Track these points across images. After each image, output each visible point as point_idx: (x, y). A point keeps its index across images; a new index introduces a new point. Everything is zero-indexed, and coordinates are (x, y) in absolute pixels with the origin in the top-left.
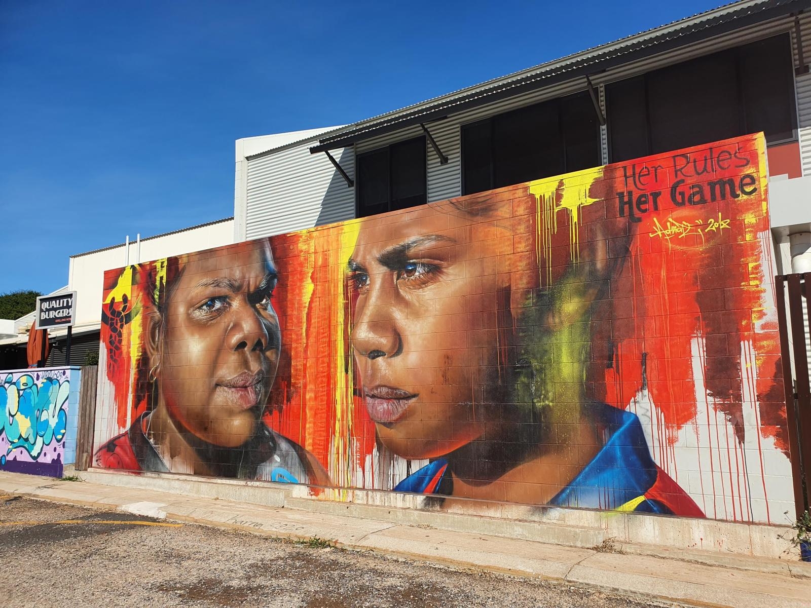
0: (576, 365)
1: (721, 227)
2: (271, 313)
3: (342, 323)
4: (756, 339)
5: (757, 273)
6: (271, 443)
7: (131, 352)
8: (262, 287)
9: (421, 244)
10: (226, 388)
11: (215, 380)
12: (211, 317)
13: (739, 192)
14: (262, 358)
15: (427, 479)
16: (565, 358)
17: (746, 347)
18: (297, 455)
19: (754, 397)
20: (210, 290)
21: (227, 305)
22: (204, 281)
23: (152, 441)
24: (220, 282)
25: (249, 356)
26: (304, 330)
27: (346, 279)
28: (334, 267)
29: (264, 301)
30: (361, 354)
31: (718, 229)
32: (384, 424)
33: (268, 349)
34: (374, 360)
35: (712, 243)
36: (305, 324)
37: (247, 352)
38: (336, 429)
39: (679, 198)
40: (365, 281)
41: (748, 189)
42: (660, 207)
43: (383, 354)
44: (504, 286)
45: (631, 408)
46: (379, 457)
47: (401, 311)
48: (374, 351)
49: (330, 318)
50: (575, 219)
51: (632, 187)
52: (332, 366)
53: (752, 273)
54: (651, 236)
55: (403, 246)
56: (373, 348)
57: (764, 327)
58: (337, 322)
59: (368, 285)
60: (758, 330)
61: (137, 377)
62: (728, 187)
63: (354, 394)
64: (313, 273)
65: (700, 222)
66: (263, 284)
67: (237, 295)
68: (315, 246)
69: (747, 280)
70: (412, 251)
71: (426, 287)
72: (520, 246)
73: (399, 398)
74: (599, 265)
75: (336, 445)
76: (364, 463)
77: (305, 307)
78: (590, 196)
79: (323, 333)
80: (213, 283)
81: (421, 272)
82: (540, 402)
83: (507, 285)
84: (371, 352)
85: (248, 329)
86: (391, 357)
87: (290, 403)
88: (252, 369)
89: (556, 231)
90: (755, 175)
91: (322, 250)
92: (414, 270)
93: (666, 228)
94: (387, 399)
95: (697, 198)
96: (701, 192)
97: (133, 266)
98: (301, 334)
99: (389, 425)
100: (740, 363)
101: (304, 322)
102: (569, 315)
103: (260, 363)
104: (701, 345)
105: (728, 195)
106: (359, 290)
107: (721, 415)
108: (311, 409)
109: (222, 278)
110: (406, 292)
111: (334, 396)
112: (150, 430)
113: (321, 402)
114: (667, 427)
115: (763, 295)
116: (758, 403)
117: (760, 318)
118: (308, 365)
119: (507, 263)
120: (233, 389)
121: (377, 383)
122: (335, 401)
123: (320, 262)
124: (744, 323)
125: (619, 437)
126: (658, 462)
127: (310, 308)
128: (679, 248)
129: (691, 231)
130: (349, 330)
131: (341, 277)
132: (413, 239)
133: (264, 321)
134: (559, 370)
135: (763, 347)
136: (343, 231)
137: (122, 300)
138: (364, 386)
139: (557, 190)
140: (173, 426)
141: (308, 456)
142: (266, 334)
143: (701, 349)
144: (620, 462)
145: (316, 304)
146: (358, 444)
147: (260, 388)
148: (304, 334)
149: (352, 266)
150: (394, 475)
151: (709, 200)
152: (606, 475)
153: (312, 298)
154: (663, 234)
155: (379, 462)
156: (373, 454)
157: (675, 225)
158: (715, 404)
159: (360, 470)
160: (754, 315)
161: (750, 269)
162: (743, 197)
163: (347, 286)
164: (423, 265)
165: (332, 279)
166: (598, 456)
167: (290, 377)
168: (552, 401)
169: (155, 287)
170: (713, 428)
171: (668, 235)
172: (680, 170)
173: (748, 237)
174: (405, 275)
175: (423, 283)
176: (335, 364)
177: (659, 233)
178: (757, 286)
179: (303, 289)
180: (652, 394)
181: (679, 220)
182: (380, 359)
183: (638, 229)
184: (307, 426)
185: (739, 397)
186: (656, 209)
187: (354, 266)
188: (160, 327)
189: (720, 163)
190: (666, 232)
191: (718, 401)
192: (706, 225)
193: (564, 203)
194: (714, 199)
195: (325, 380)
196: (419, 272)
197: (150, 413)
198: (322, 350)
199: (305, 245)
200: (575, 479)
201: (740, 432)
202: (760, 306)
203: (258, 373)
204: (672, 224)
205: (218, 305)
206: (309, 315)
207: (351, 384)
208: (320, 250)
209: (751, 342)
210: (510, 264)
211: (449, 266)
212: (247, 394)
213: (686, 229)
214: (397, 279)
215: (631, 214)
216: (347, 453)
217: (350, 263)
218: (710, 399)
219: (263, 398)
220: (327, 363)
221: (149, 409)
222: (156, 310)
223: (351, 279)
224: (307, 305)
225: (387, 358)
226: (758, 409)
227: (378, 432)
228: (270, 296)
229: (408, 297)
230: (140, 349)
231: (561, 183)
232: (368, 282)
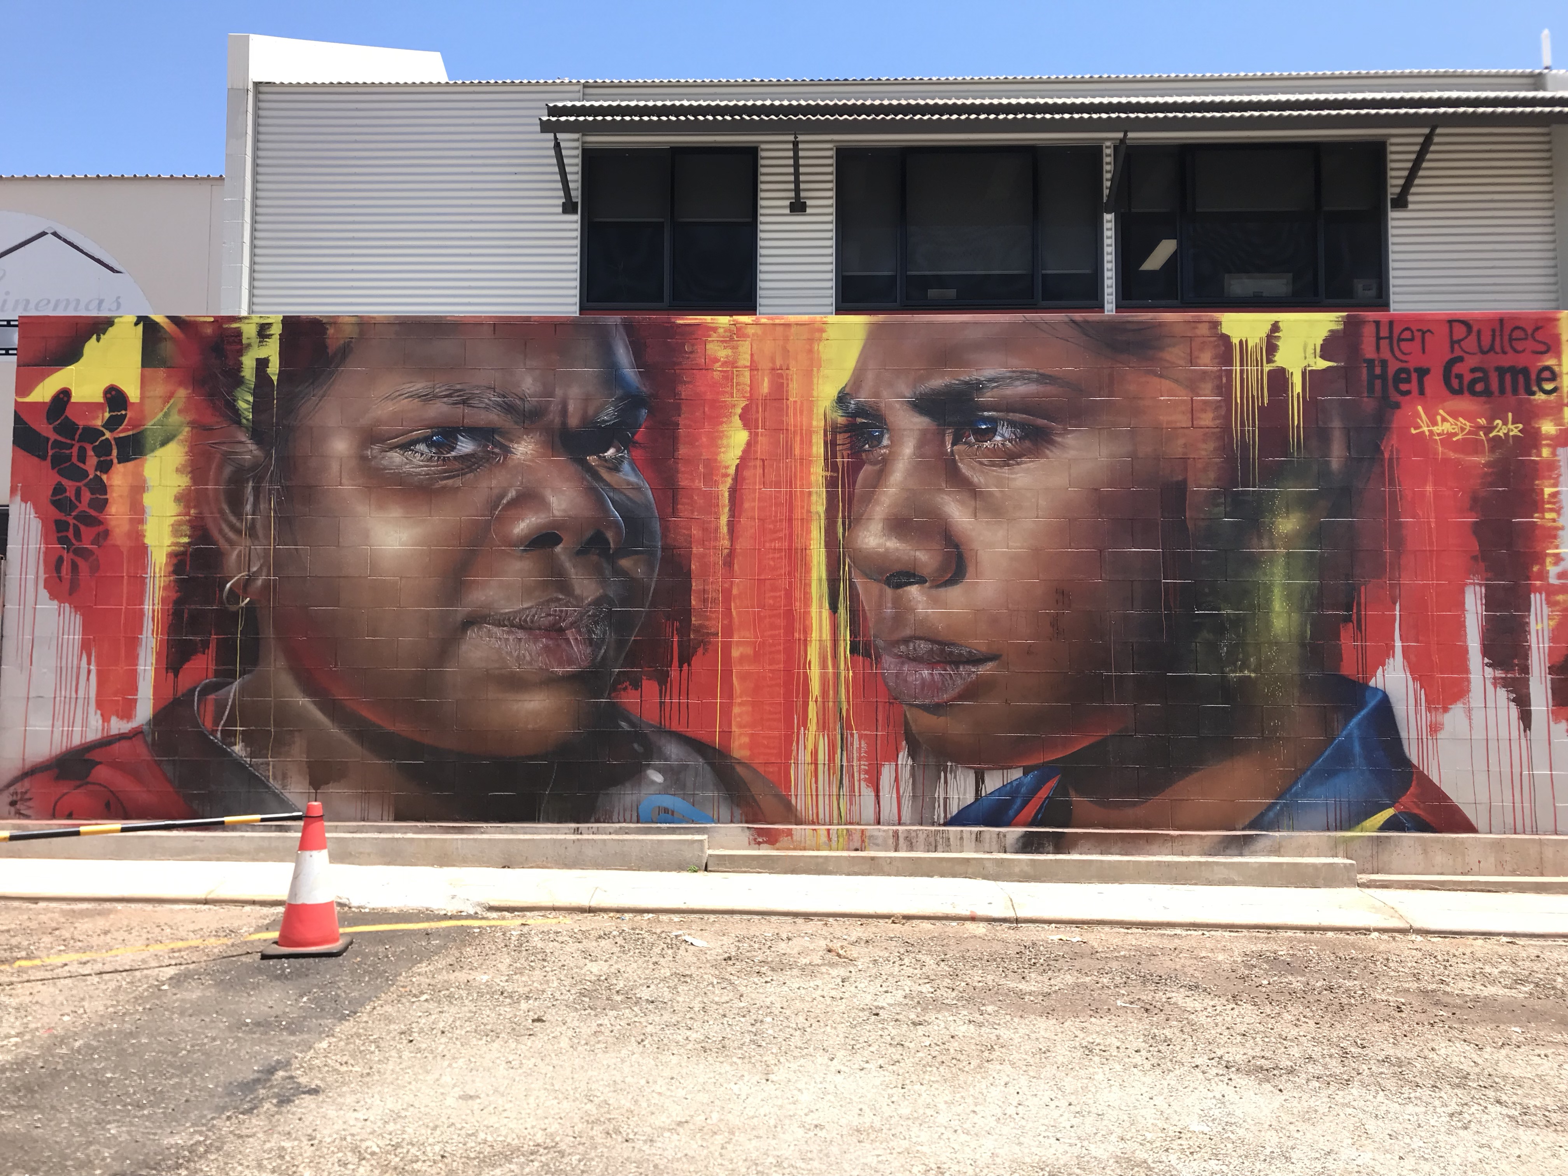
0: (1295, 616)
1: (1511, 434)
2: (633, 479)
3: (823, 516)
4: (1550, 591)
5: (1554, 503)
6: (636, 746)
7: (148, 534)
8: (604, 421)
9: (1008, 385)
10: (497, 631)
11: (462, 611)
12: (445, 471)
13: (1535, 389)
14: (607, 572)
15: (1019, 802)
16: (1278, 605)
17: (1537, 600)
18: (708, 768)
19: (1545, 669)
20: (438, 410)
21: (497, 450)
22: (420, 386)
23: (238, 749)
24: (472, 396)
25: (568, 565)
26: (724, 520)
27: (832, 431)
28: (802, 403)
29: (611, 452)
30: (866, 575)
31: (1506, 435)
32: (924, 708)
33: (623, 551)
34: (900, 591)
35: (1497, 455)
36: (727, 509)
37: (563, 557)
38: (810, 716)
39: (1455, 383)
40: (880, 439)
41: (1548, 386)
42: (1428, 391)
43: (921, 581)
44: (1175, 479)
45: (1377, 681)
46: (913, 767)
47: (962, 503)
48: (900, 574)
49: (791, 503)
50: (1298, 388)
51: (1386, 354)
52: (798, 594)
53: (1549, 503)
54: (1413, 431)
55: (966, 383)
56: (897, 567)
57: (1560, 576)
58: (809, 511)
59: (885, 447)
60: (1553, 580)
61: (174, 595)
62: (1521, 379)
63: (852, 651)
64: (745, 409)
65: (1482, 421)
66: (608, 415)
67: (528, 431)
68: (752, 355)
69: (1543, 511)
70: (987, 397)
71: (1018, 464)
72: (1203, 416)
73: (957, 661)
74: (1335, 464)
75: (810, 746)
76: (878, 780)
77: (726, 475)
78: (1322, 357)
79: (775, 531)
80: (446, 396)
81: (1006, 435)
82: (1235, 672)
83: (1180, 478)
84: (892, 575)
85: (564, 506)
86: (938, 586)
87: (689, 665)
88: (578, 591)
89: (1266, 401)
90: (1556, 369)
91: (770, 365)
92: (993, 431)
93: (1435, 423)
94: (929, 661)
95: (1479, 387)
96: (1485, 379)
97: (146, 322)
98: (717, 529)
99: (936, 709)
100: (1528, 623)
101: (724, 506)
102: (1286, 537)
103: (603, 581)
104: (1478, 596)
105: (1522, 390)
106: (864, 455)
107: (1502, 693)
108: (743, 677)
109: (478, 387)
110: (973, 468)
111: (802, 653)
112: (231, 721)
113: (770, 664)
114: (1429, 709)
115: (1560, 533)
116: (1549, 677)
117: (1556, 564)
118: (735, 591)
119: (1181, 441)
120: (521, 634)
121: (908, 632)
122: (807, 664)
123: (765, 387)
124: (1536, 569)
125: (1359, 724)
126: (1415, 761)
127: (738, 477)
128: (1452, 455)
129: (1469, 433)
130: (840, 530)
131: (818, 424)
132: (988, 372)
133: (611, 494)
134: (1268, 625)
135: (1556, 603)
136: (824, 335)
137: (101, 400)
138: (875, 636)
139: (1268, 336)
140: (319, 715)
141: (739, 769)
142: (616, 523)
143: (1479, 602)
144: (1359, 760)
145: (754, 474)
146: (863, 744)
147: (604, 633)
148: (724, 529)
149: (847, 407)
150: (945, 799)
151: (1497, 393)
152: (1340, 782)
153: (743, 458)
154: (1431, 431)
155: (913, 775)
156: (900, 762)
157: (1447, 421)
158: (1495, 678)
159: (868, 794)
160: (1549, 560)
161: (1546, 496)
162: (1540, 397)
163: (834, 444)
164: (1012, 424)
165: (795, 426)
166: (1327, 753)
167: (688, 612)
168: (1254, 671)
169: (239, 381)
170: (1491, 712)
171: (1439, 435)
172: (1459, 342)
173: (1546, 452)
174: (972, 439)
175: (1009, 458)
176: (806, 593)
177: (1425, 429)
178: (1554, 520)
179: (721, 438)
180: (1409, 663)
181: (1454, 415)
182: (914, 591)
183: (1397, 419)
184: (736, 710)
185: (1525, 669)
186: (1422, 392)
187: (852, 406)
188: (258, 480)
189: (1514, 343)
190: (1435, 429)
191: (1499, 674)
192: (1489, 429)
193: (1281, 360)
194: (1502, 391)
195: (781, 622)
196: (1003, 436)
197: (232, 683)
198: (772, 563)
199: (725, 348)
200: (1290, 789)
201: (1526, 718)
202: (1557, 547)
203: (597, 602)
204: (1444, 420)
205: (465, 446)
206: (734, 492)
207: (845, 635)
208: (765, 364)
209: (1544, 595)
210: (1185, 444)
211: (1066, 432)
212: (564, 645)
213: (1462, 429)
214: (953, 444)
215: (1385, 397)
216: (838, 761)
217: (842, 399)
218: (1489, 671)
219: (611, 653)
220: (785, 589)
221: (226, 675)
222: (243, 437)
223: (845, 432)
224: (732, 471)
225: (931, 587)
226: (1549, 685)
227: (911, 722)
228: (627, 443)
229: (977, 478)
230: (186, 529)
231: (1275, 327)
232: (885, 442)
